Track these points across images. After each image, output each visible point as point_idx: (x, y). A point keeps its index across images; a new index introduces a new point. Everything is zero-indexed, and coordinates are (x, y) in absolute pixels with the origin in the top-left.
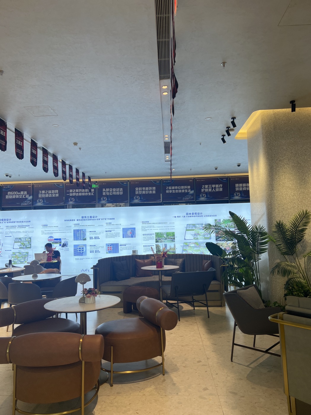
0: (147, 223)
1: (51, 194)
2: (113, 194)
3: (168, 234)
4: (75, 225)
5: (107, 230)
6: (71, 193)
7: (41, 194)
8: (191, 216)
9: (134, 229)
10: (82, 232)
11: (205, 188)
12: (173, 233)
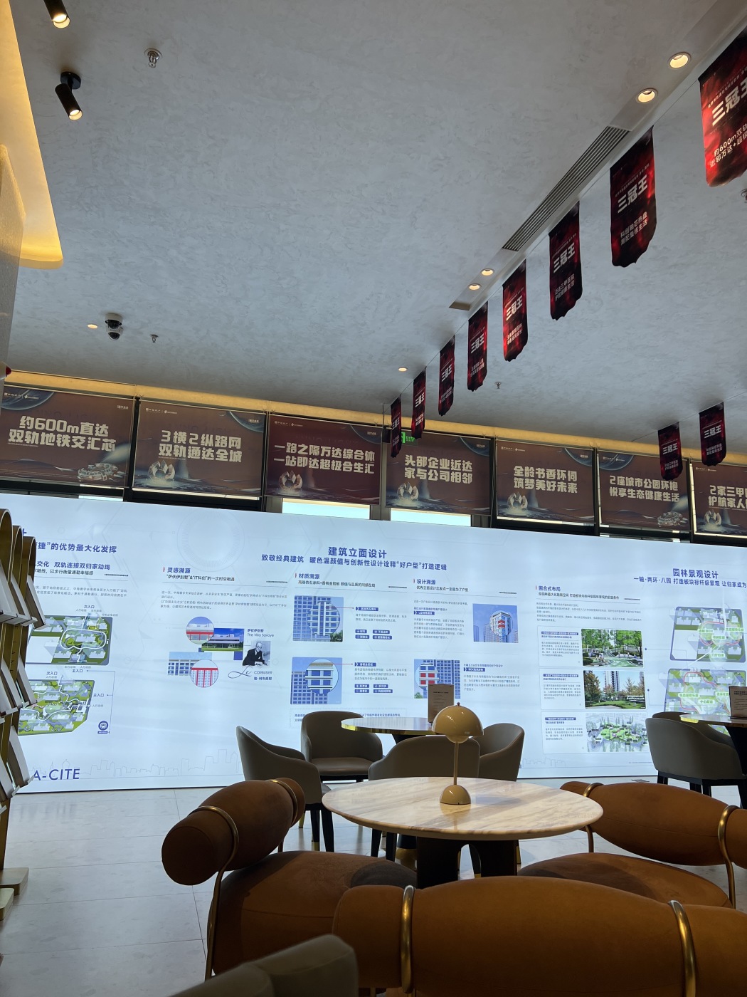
0: (556, 592)
1: (210, 451)
2: (439, 477)
3: (621, 638)
4: (304, 579)
5: (421, 606)
6: (291, 455)
7: (171, 442)
8: (686, 582)
9: (514, 609)
10: (327, 608)
11: (717, 496)
12: (637, 634)
